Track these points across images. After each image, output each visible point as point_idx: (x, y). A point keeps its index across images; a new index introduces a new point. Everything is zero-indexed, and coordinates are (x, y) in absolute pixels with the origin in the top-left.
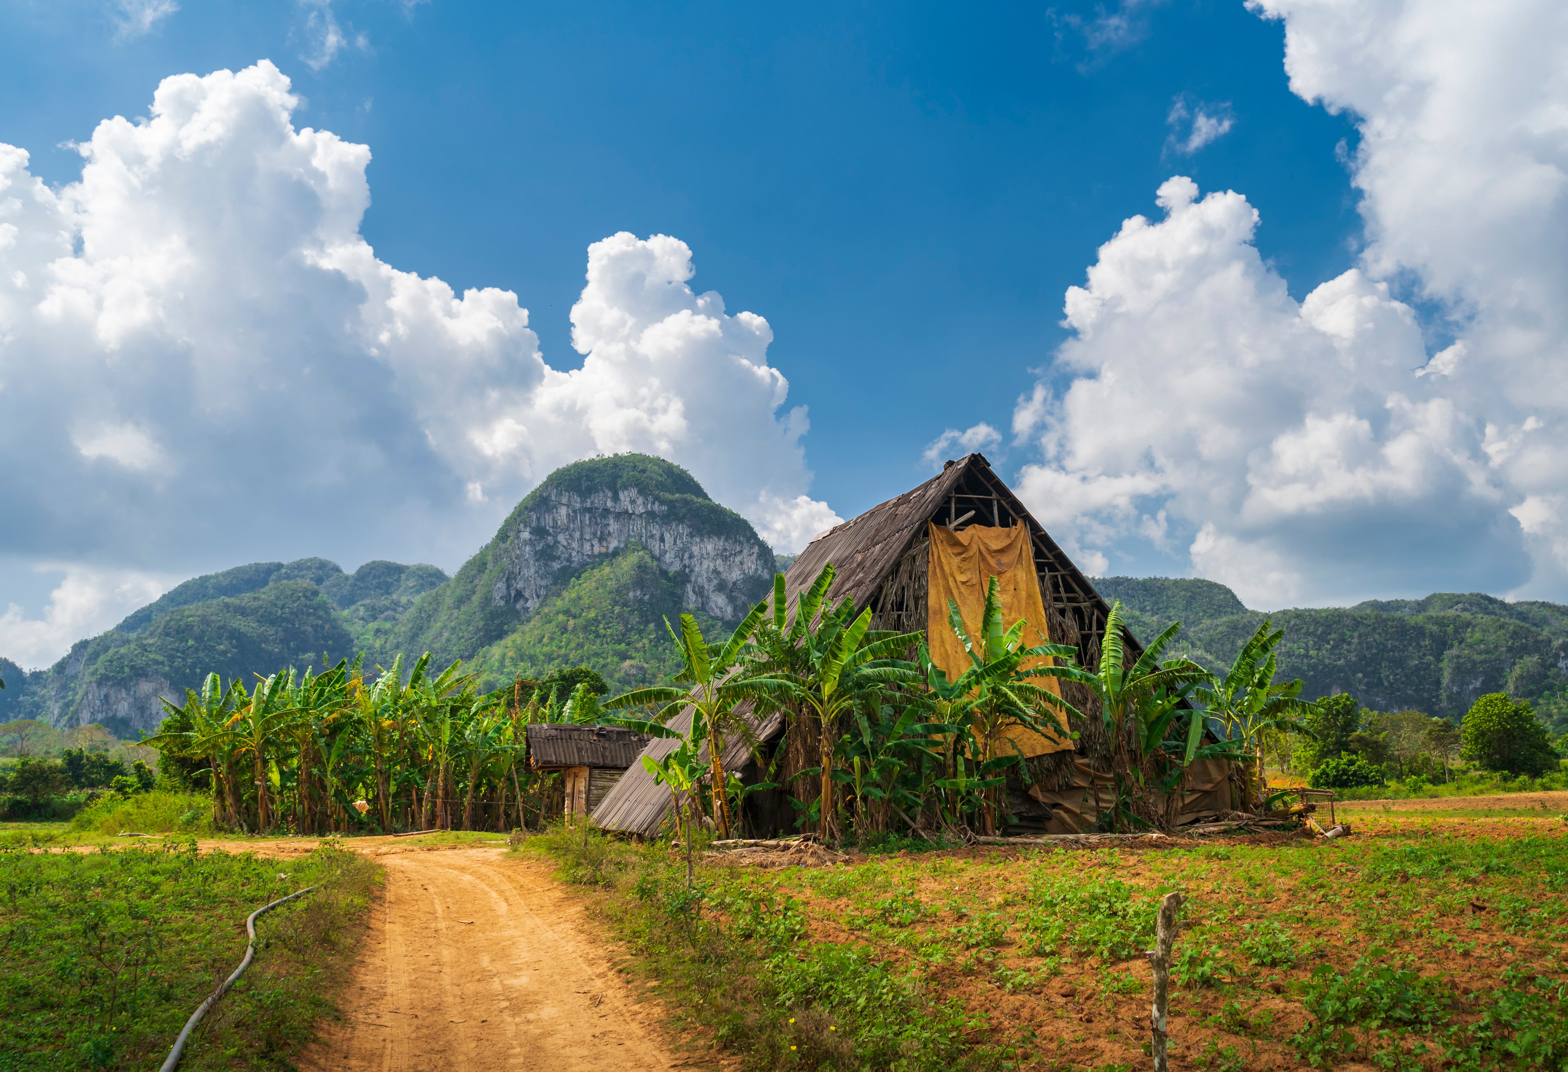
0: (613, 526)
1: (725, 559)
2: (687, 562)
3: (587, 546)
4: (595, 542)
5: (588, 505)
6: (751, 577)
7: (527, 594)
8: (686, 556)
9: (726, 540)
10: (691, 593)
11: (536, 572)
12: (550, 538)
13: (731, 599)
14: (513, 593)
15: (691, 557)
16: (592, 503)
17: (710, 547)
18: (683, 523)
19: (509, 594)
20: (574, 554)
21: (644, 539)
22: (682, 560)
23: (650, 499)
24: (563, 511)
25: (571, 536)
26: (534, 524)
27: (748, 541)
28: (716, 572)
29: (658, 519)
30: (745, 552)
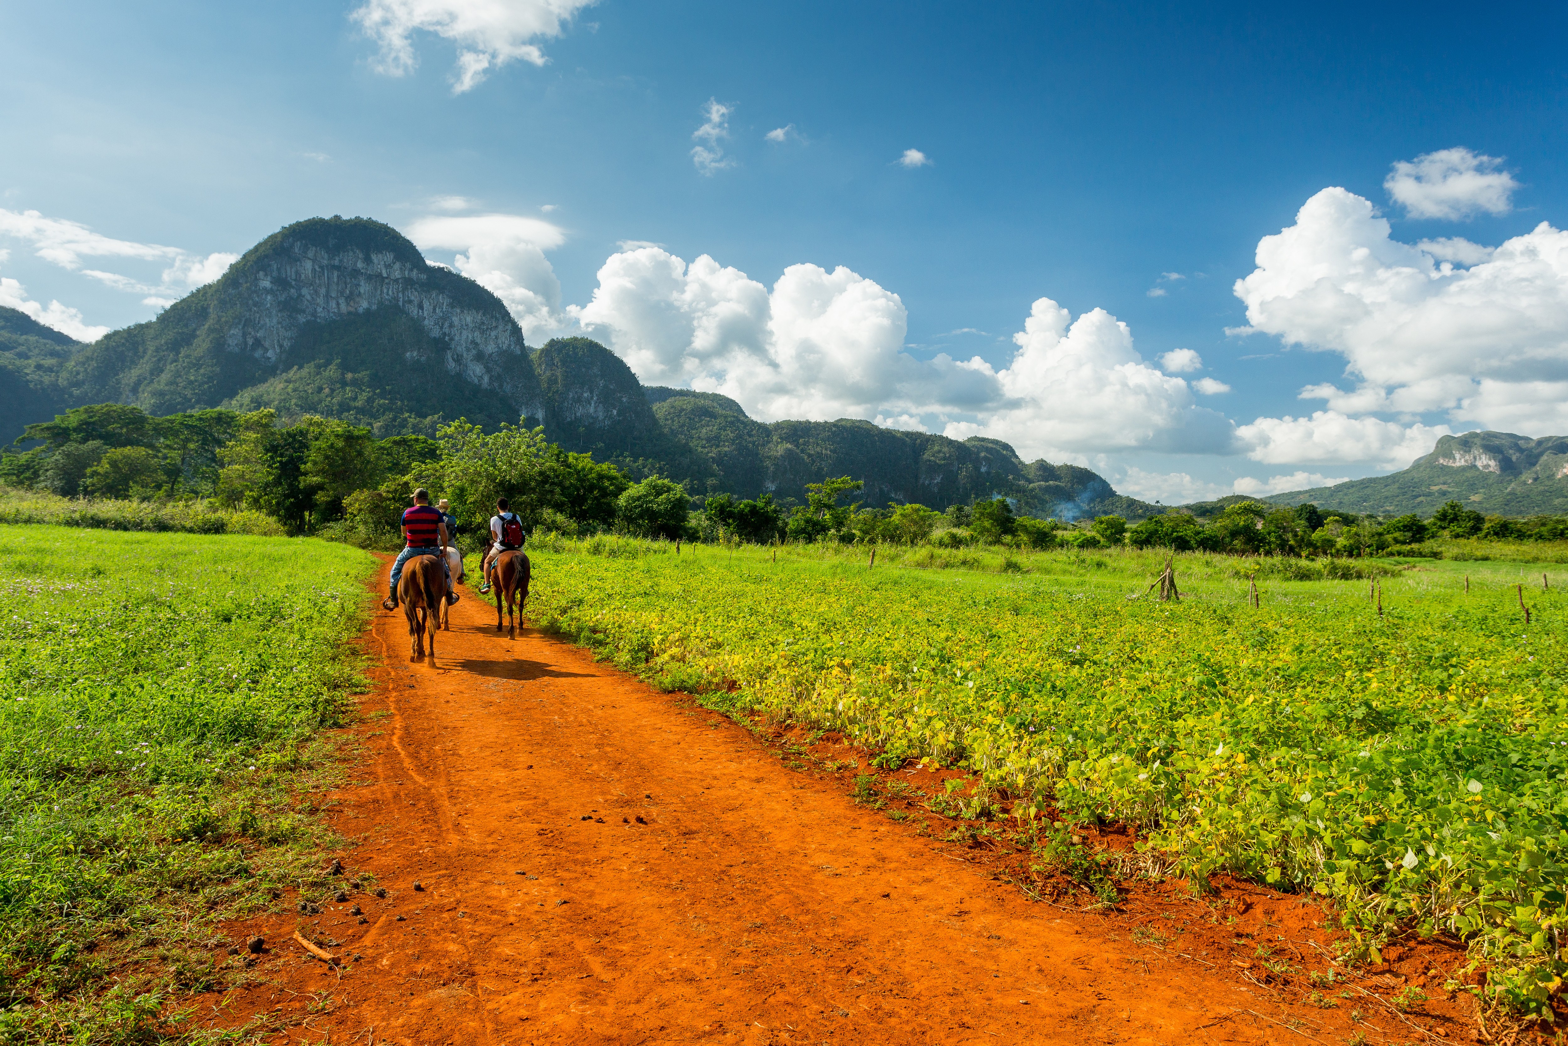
0: (364, 287)
1: (483, 332)
2: (447, 331)
3: (333, 304)
4: (342, 301)
5: (336, 262)
6: (505, 351)
7: (267, 344)
8: (446, 325)
9: (484, 315)
10: (450, 360)
11: (279, 323)
12: (292, 291)
13: (488, 370)
14: (250, 341)
15: (451, 326)
16: (341, 261)
17: (469, 319)
18: (443, 293)
19: (246, 343)
20: (319, 310)
21: (401, 304)
22: (442, 328)
23: (408, 265)
24: (309, 265)
25: (316, 292)
26: (275, 274)
27: (503, 318)
28: (473, 342)
29: (417, 286)
30: (500, 327)
